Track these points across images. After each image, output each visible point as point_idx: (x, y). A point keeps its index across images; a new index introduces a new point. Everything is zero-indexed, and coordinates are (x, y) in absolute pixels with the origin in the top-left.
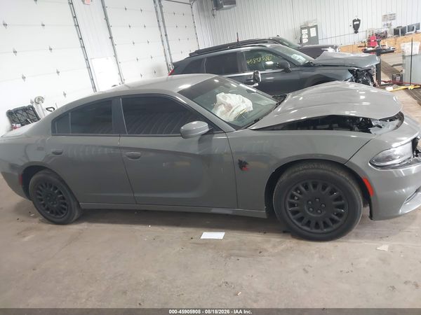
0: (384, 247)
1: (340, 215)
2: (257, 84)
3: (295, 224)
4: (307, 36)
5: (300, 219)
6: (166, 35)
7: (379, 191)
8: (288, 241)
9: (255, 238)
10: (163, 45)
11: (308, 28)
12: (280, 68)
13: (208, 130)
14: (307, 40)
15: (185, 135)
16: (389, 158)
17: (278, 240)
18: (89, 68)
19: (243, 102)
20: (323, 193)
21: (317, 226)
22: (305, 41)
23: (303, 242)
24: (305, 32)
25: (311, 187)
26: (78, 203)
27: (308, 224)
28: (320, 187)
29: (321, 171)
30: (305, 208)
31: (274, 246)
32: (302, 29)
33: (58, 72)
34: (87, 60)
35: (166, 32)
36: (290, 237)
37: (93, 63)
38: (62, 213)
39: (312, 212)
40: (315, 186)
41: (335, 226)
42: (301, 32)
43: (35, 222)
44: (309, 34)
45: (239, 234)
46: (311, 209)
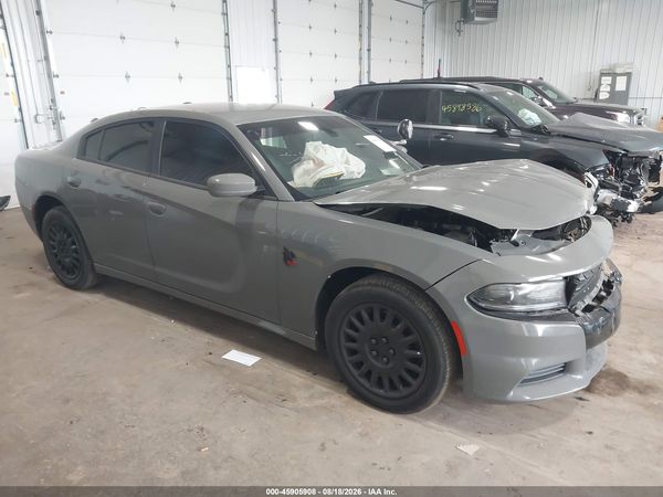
0: (471, 449)
1: (415, 375)
2: (405, 142)
3: (350, 371)
4: (609, 89)
5: (358, 365)
6: (369, 50)
7: (475, 350)
8: (337, 395)
9: (294, 378)
10: (360, 64)
11: (614, 75)
12: (490, 127)
13: (254, 190)
14: (608, 96)
15: (214, 191)
16: (505, 300)
17: (324, 390)
18: (230, 79)
19: (347, 162)
20: (393, 330)
21: (380, 384)
22: (603, 95)
23: (356, 403)
24: (607, 80)
25: (377, 315)
26: (93, 262)
27: (368, 375)
28: (389, 319)
29: (393, 294)
30: (367, 349)
31: (311, 397)
32: (602, 74)
33: (180, 78)
34: (229, 66)
35: (369, 45)
36: (345, 390)
37: (238, 74)
38: (74, 273)
39: (375, 357)
40: (383, 317)
41: (404, 391)
42: (600, 80)
43: (46, 278)
44: (613, 85)
45: (277, 365)
46: (374, 353)
